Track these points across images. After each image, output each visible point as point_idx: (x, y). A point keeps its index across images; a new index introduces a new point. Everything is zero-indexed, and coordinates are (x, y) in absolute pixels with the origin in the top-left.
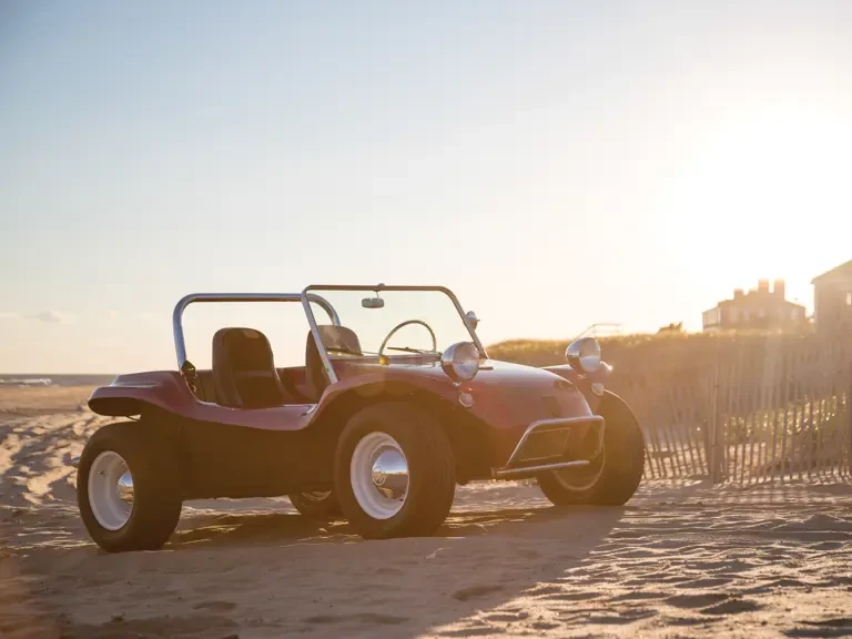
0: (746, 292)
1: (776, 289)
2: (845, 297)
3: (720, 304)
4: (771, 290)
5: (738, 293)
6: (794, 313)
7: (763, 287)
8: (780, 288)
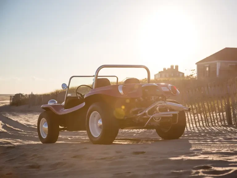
0: (167, 69)
1: (176, 68)
2: (206, 68)
3: (159, 72)
4: (174, 68)
5: (164, 69)
6: (181, 75)
7: (172, 67)
8: (177, 67)
